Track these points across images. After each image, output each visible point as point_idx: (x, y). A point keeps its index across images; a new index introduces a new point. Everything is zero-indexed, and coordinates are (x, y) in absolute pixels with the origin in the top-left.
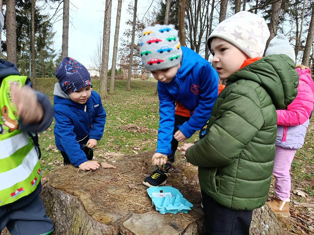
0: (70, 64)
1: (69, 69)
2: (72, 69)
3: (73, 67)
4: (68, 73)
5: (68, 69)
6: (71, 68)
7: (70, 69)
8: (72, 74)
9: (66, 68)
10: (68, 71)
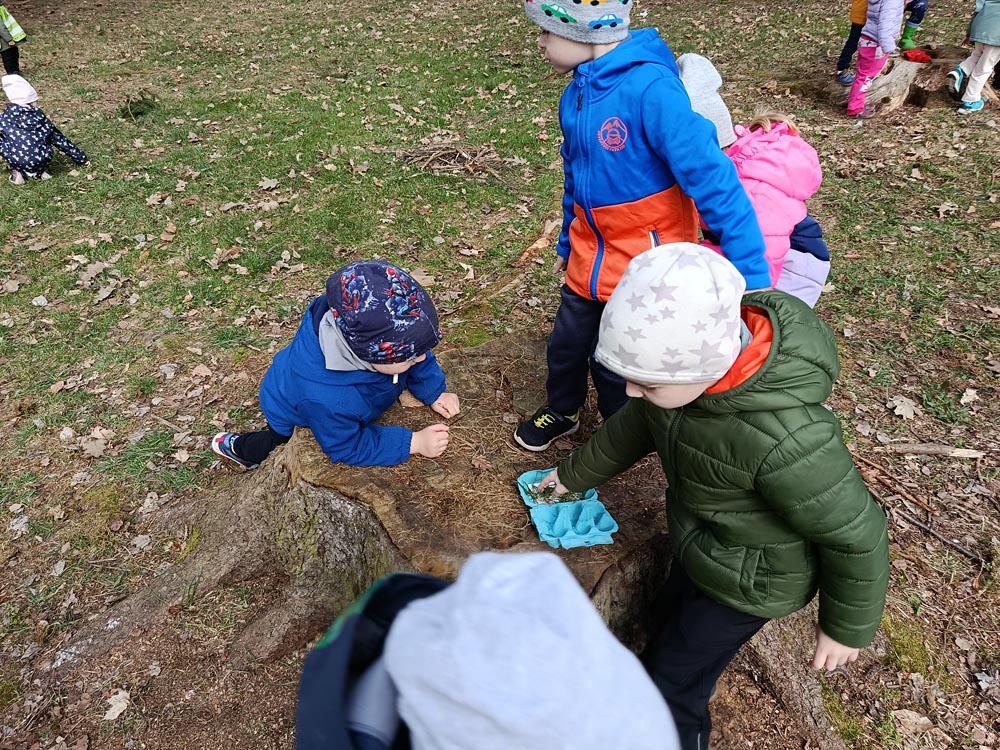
0: (399, 295)
1: (400, 312)
2: (409, 310)
3: (410, 302)
4: (398, 323)
5: (396, 311)
6: (406, 308)
7: (402, 309)
8: (411, 323)
9: (390, 309)
10: (398, 318)
